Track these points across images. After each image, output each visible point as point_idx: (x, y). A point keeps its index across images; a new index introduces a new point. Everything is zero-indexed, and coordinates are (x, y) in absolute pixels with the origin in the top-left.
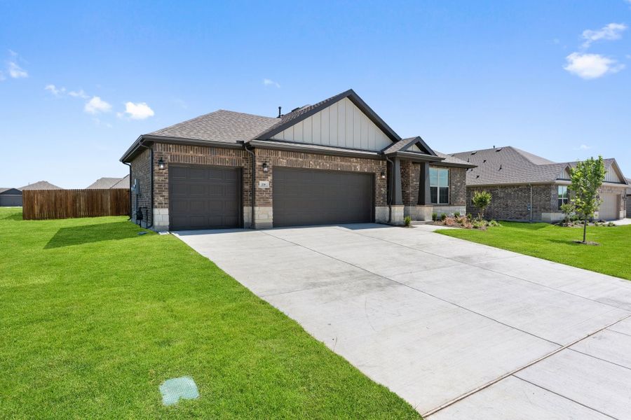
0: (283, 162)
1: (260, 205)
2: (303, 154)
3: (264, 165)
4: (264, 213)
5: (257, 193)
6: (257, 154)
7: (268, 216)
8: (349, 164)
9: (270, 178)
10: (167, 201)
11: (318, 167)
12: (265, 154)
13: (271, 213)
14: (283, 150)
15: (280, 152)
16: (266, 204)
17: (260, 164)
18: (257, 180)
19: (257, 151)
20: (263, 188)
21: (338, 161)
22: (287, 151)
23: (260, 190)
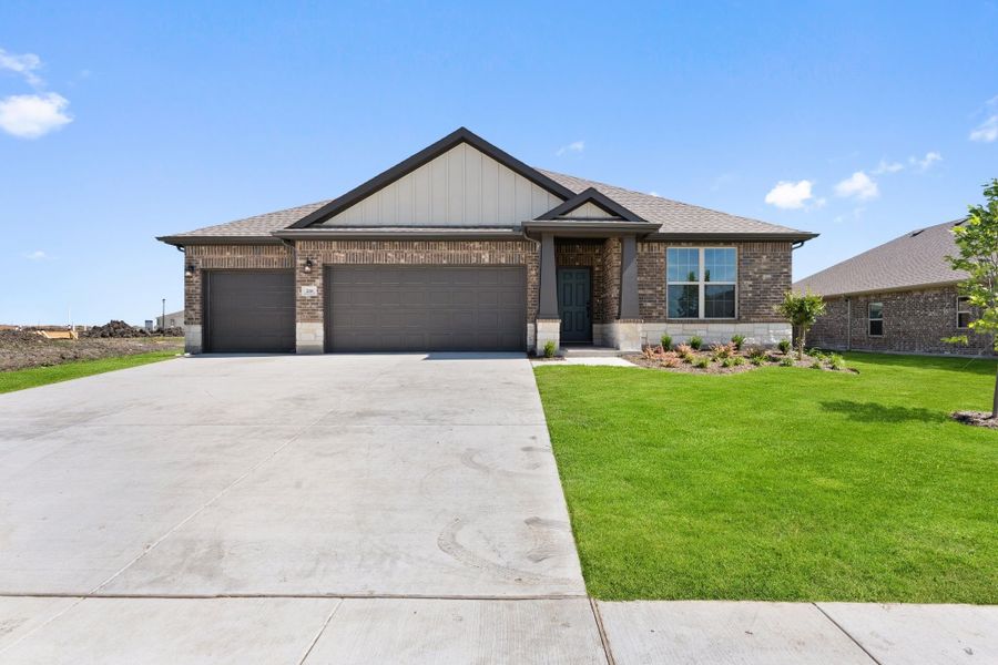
0: (340, 256)
1: (303, 321)
2: (374, 243)
3: (309, 263)
4: (310, 332)
5: (298, 304)
6: (298, 249)
7: (316, 336)
8: (465, 252)
9: (319, 281)
10: (198, 316)
11: (402, 261)
12: (310, 248)
13: (321, 333)
14: (339, 239)
15: (334, 243)
16: (313, 319)
17: (304, 262)
18: (298, 284)
19: (298, 244)
20: (308, 295)
21: (443, 249)
22: (348, 240)
23: (304, 299)
